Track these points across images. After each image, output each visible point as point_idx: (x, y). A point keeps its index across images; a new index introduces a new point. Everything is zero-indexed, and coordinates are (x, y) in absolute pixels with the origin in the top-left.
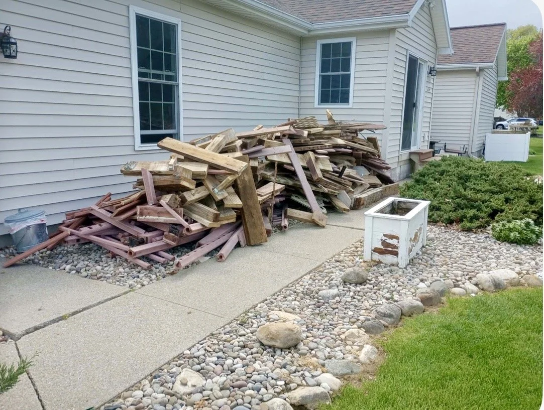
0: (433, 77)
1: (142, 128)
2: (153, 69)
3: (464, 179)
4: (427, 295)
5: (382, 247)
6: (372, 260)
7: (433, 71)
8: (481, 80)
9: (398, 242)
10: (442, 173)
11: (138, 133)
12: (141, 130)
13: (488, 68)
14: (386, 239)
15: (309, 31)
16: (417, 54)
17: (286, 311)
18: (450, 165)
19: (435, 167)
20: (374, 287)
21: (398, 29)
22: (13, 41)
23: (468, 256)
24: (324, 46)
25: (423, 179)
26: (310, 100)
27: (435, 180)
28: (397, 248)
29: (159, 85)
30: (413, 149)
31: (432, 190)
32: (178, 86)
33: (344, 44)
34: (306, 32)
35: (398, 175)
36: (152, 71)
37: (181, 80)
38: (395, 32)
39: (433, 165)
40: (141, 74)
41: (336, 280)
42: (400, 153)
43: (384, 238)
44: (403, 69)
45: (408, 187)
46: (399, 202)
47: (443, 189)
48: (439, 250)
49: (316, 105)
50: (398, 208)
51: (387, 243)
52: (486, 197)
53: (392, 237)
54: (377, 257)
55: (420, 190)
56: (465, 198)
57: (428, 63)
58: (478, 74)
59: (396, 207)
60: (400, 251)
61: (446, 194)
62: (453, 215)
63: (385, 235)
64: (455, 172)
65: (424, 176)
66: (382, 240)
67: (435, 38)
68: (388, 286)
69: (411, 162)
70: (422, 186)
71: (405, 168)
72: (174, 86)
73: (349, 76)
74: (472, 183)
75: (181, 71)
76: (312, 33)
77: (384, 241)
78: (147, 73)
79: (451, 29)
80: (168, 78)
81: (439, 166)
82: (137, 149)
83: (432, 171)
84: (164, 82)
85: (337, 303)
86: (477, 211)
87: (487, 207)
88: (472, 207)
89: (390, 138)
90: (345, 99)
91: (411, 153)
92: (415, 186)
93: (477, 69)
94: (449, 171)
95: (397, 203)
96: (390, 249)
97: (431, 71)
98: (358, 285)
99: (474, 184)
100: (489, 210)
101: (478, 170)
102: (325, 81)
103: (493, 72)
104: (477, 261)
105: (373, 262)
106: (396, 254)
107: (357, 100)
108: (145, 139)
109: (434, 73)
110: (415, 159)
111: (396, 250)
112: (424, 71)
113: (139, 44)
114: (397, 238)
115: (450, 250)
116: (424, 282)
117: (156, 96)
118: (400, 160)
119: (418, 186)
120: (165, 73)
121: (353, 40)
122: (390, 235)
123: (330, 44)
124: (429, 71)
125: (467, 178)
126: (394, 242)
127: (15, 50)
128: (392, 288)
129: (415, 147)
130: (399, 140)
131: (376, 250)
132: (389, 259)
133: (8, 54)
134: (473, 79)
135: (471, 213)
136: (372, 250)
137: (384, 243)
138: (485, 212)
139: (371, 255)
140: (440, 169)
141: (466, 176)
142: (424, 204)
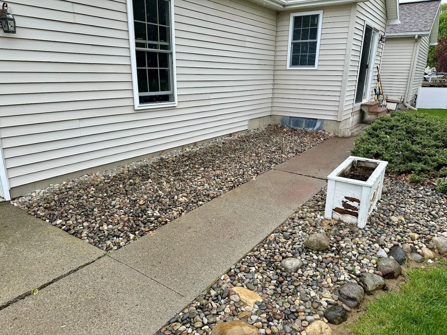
0: (382, 43)
1: (140, 90)
2: (149, 39)
3: (411, 133)
4: (388, 268)
5: (343, 208)
6: (332, 218)
7: (383, 38)
8: (419, 45)
9: (359, 205)
10: (392, 128)
11: (137, 94)
12: (139, 92)
13: (424, 35)
14: (347, 201)
15: (284, 6)
16: (373, 25)
17: (248, 288)
18: (399, 121)
19: (386, 121)
20: (335, 255)
21: (358, 3)
22: (11, 16)
23: (421, 212)
24: (297, 19)
25: (376, 133)
26: (284, 63)
27: (386, 133)
28: (357, 210)
29: (155, 54)
30: (364, 101)
31: (383, 143)
32: (171, 54)
33: (312, 16)
34: (282, 7)
35: (351, 123)
36: (148, 42)
37: (174, 49)
38: (356, 5)
39: (384, 120)
40: (137, 45)
41: (299, 244)
42: (354, 106)
43: (345, 200)
44: (361, 37)
45: (362, 140)
46: (359, 161)
47: (393, 142)
48: (393, 205)
49: (288, 68)
50: (357, 166)
51: (348, 204)
52: (433, 152)
53: (353, 200)
54: (337, 216)
55: (373, 143)
56: (413, 151)
57: (380, 32)
58: (416, 41)
59: (355, 165)
60: (360, 213)
61: (396, 148)
62: (403, 167)
63: (346, 198)
64: (404, 127)
65: (376, 130)
66: (343, 201)
67: (386, 11)
68: (350, 254)
69: (362, 113)
70: (375, 140)
71: (356, 117)
72: (168, 53)
73: (316, 43)
74: (420, 138)
75: (174, 41)
76: (287, 7)
77: (345, 203)
78: (144, 44)
79: (400, 4)
80: (163, 47)
81: (389, 121)
82: (136, 108)
83: (384, 126)
84: (159, 50)
85: (299, 276)
86: (425, 164)
87: (434, 161)
88: (419, 161)
89: (347, 94)
90: (312, 62)
91: (362, 105)
92: (369, 139)
93: (416, 37)
94: (398, 126)
95: (356, 162)
96: (351, 210)
97: (381, 39)
98: (320, 252)
99: (421, 139)
100: (435, 164)
101: (423, 125)
102: (296, 47)
103: (426, 39)
104: (429, 219)
105: (333, 220)
106: (356, 215)
107: (321, 63)
108: (143, 100)
109: (384, 40)
110: (365, 109)
111: (356, 211)
112: (376, 38)
113: (135, 18)
114: (358, 201)
115: (404, 206)
116: (383, 248)
117: (153, 63)
118: (353, 111)
119: (371, 140)
120: (159, 43)
121: (320, 13)
122: (351, 198)
123: (301, 17)
124: (380, 39)
125: (415, 133)
126: (355, 204)
127: (13, 25)
128: (353, 257)
129: (366, 100)
130: (353, 95)
131: (336, 210)
132: (348, 219)
133: (6, 29)
134: (412, 45)
135: (420, 166)
136: (333, 210)
137: (344, 204)
138: (432, 165)
139: (332, 213)
140: (390, 124)
141: (414, 131)
142: (382, 165)
